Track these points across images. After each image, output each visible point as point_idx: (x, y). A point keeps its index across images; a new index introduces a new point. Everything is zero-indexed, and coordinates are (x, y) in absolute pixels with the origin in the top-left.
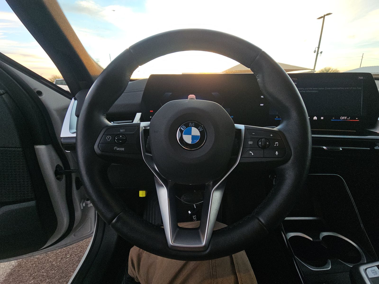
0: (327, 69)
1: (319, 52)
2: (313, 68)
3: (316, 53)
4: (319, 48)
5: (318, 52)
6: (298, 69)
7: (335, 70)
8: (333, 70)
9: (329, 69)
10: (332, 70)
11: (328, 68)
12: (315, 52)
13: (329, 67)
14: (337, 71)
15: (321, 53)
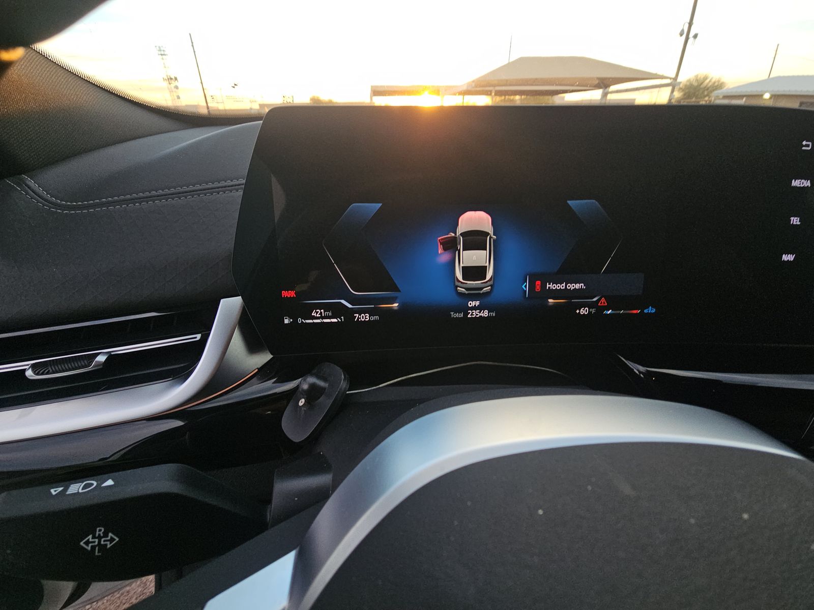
0: (700, 78)
1: (691, 35)
2: (673, 76)
3: (684, 36)
4: (690, 24)
5: (687, 35)
6: (640, 76)
7: (717, 80)
8: (713, 80)
9: (704, 78)
10: (710, 81)
11: (702, 77)
12: (681, 35)
13: (705, 74)
14: (720, 83)
15: (695, 36)
